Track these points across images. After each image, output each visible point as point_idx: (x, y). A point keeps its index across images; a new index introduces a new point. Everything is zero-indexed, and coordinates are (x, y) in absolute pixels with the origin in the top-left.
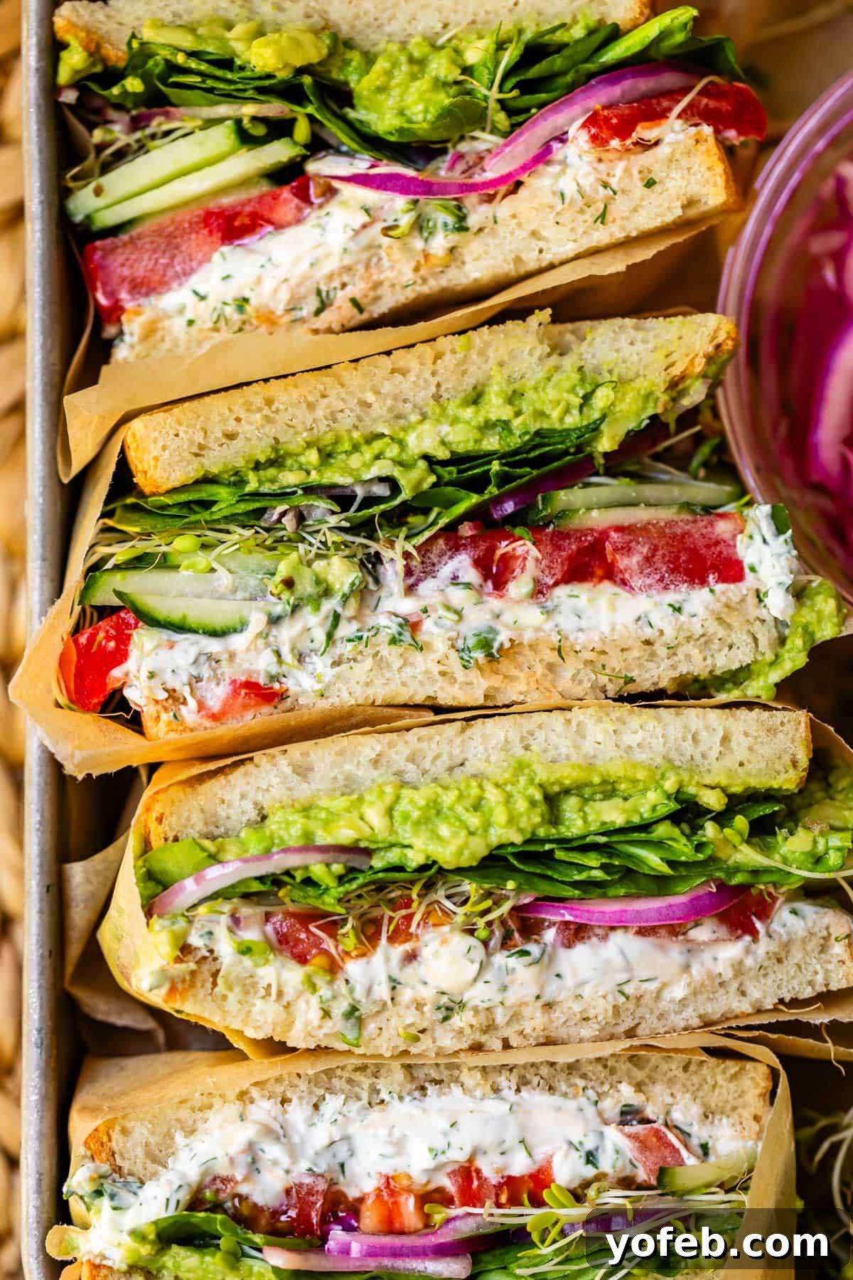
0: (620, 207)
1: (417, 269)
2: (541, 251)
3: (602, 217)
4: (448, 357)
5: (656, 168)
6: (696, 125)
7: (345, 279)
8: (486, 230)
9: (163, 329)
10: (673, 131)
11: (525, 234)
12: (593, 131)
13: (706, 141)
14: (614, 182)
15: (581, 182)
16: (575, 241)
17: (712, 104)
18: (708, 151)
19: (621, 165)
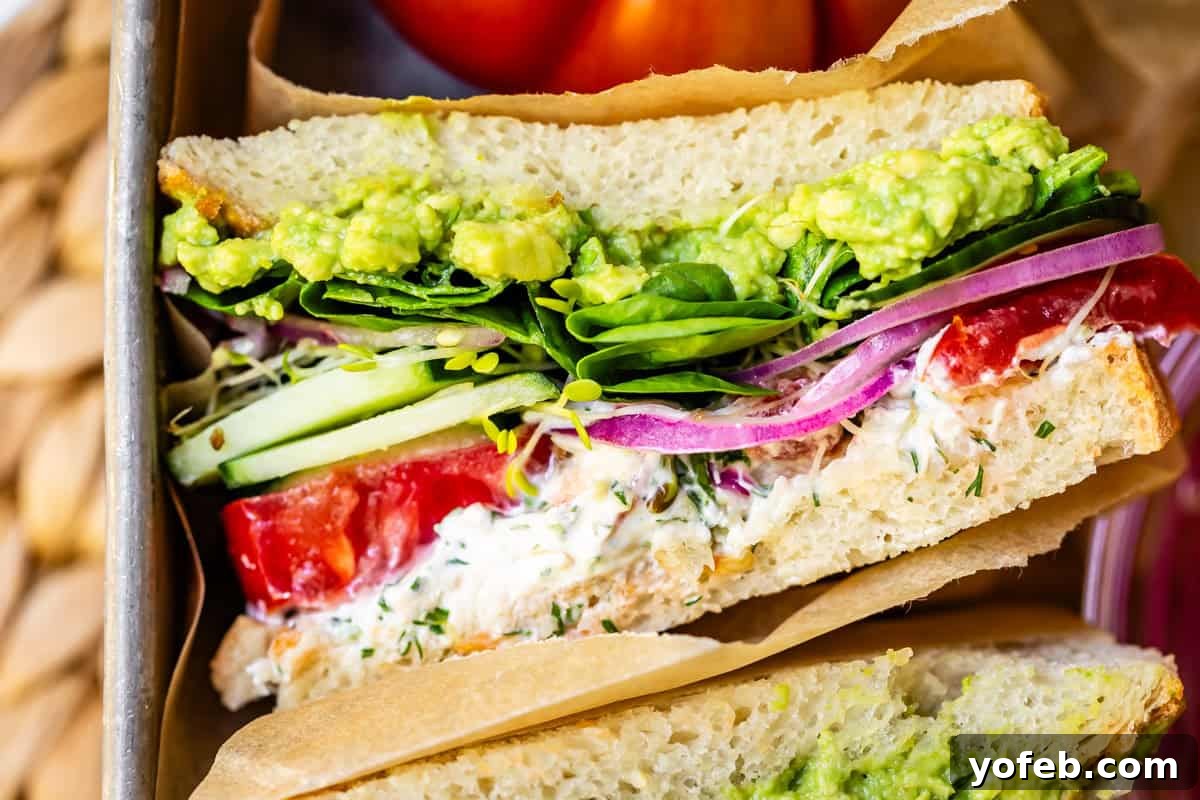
0: (1002, 468)
1: (704, 578)
2: (887, 538)
3: (978, 487)
4: (755, 717)
5: (1052, 406)
6: (1105, 329)
7: (596, 591)
8: (804, 516)
9: (327, 659)
10: (1072, 343)
11: (861, 516)
12: (954, 361)
13: (1124, 357)
14: (990, 432)
15: (942, 436)
16: (939, 522)
17: (1127, 292)
18: (1127, 376)
19: (999, 406)
